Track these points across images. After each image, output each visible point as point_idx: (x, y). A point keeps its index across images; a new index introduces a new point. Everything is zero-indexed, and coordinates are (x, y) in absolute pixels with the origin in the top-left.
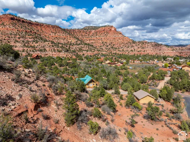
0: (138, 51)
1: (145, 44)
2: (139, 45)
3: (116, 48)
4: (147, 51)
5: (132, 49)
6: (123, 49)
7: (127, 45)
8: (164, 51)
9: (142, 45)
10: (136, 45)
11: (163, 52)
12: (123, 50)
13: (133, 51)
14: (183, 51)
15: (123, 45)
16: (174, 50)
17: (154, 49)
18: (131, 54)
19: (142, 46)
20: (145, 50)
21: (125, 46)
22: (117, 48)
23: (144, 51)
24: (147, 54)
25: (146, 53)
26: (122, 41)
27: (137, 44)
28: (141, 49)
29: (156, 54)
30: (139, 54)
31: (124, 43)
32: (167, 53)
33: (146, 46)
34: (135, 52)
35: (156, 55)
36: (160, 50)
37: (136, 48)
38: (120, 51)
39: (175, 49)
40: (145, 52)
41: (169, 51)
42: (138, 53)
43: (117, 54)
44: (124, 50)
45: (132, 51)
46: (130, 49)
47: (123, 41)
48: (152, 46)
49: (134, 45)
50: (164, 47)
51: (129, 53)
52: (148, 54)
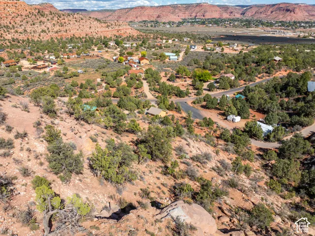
0: (57, 32)
1: (63, 17)
2: (52, 19)
3: (8, 26)
4: (72, 31)
5: (43, 27)
6: (23, 27)
7: (29, 19)
8: (97, 29)
9: (58, 19)
10: (48, 20)
11: (96, 32)
12: (25, 31)
13: (47, 31)
14: (120, 28)
15: (19, 18)
16: (109, 26)
17: (81, 26)
18: (45, 38)
19: (59, 21)
20: (67, 28)
21: (27, 23)
22: (11, 26)
23: (66, 31)
24: (72, 36)
25: (69, 35)
26: (14, 10)
27: (50, 18)
28: (60, 28)
29: (86, 35)
30: (59, 38)
31: (22, 15)
32: (102, 32)
33: (66, 20)
34: (50, 34)
35: (87, 37)
36: (90, 27)
37: (49, 25)
38: (21, 33)
39: (110, 24)
40: (68, 32)
41: (104, 29)
42: (56, 34)
43: (21, 42)
44: (28, 31)
45: (43, 31)
46: (39, 28)
47: (17, 11)
48: (76, 21)
49: (42, 19)
50: (95, 23)
51: (40, 36)
52: (74, 35)
